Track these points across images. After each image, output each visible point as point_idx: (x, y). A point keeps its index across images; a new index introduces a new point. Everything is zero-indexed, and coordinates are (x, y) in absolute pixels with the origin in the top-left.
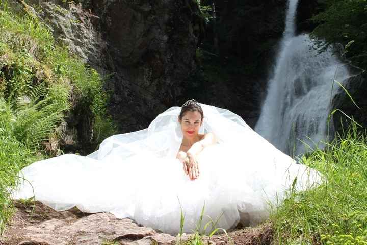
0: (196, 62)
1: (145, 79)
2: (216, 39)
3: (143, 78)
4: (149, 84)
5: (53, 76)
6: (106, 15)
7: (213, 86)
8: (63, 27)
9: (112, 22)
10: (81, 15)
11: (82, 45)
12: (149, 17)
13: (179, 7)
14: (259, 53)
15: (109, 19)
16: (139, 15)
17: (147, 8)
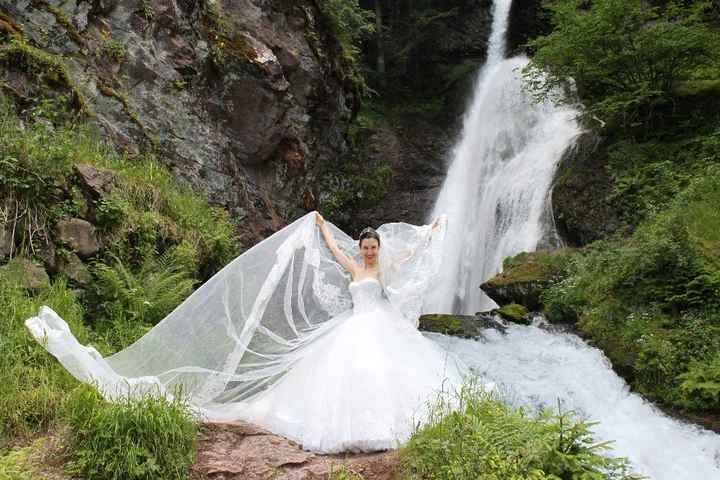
0: (348, 143)
1: (278, 178)
2: (381, 61)
3: (275, 179)
4: (282, 186)
5: (179, 230)
6: (227, 98)
7: (375, 137)
8: (171, 123)
9: (235, 107)
10: (195, 104)
11: (196, 145)
12: (285, 98)
13: (326, 73)
14: (449, 83)
15: (231, 103)
16: (271, 96)
17: (283, 85)
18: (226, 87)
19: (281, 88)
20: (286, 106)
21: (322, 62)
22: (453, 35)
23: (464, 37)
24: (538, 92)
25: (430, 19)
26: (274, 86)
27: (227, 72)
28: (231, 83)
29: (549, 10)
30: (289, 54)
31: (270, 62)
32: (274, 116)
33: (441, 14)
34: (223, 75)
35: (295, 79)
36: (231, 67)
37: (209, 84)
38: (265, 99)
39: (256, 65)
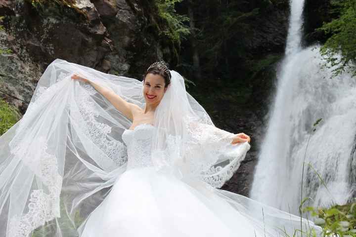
2: (196, 58)
6: (46, 41)
9: (55, 50)
10: (14, 43)
11: (15, 82)
12: (104, 42)
13: (143, 25)
14: (255, 73)
15: (51, 46)
16: (90, 40)
17: (101, 30)
18: (45, 30)
19: (99, 32)
20: (105, 50)
21: (139, 15)
22: (255, 34)
23: (265, 35)
24: (336, 67)
25: (235, 19)
26: (92, 30)
27: (46, 16)
28: (50, 26)
29: (337, 6)
30: (106, 4)
31: (88, 8)
32: (93, 60)
33: (244, 15)
34: (42, 18)
35: (113, 30)
36: (50, 11)
37: (29, 26)
38: (84, 43)
39: (74, 10)
